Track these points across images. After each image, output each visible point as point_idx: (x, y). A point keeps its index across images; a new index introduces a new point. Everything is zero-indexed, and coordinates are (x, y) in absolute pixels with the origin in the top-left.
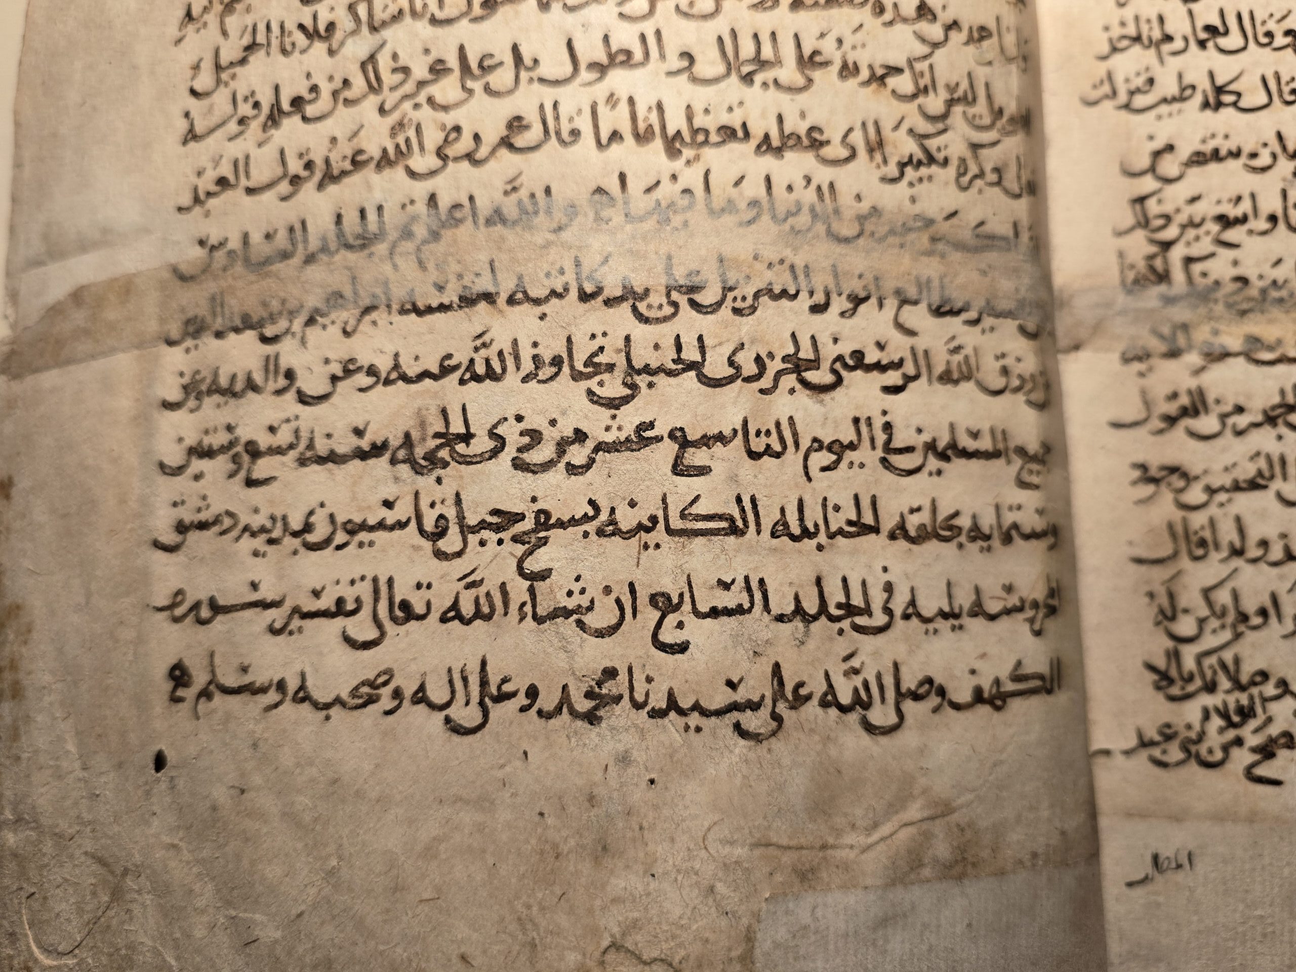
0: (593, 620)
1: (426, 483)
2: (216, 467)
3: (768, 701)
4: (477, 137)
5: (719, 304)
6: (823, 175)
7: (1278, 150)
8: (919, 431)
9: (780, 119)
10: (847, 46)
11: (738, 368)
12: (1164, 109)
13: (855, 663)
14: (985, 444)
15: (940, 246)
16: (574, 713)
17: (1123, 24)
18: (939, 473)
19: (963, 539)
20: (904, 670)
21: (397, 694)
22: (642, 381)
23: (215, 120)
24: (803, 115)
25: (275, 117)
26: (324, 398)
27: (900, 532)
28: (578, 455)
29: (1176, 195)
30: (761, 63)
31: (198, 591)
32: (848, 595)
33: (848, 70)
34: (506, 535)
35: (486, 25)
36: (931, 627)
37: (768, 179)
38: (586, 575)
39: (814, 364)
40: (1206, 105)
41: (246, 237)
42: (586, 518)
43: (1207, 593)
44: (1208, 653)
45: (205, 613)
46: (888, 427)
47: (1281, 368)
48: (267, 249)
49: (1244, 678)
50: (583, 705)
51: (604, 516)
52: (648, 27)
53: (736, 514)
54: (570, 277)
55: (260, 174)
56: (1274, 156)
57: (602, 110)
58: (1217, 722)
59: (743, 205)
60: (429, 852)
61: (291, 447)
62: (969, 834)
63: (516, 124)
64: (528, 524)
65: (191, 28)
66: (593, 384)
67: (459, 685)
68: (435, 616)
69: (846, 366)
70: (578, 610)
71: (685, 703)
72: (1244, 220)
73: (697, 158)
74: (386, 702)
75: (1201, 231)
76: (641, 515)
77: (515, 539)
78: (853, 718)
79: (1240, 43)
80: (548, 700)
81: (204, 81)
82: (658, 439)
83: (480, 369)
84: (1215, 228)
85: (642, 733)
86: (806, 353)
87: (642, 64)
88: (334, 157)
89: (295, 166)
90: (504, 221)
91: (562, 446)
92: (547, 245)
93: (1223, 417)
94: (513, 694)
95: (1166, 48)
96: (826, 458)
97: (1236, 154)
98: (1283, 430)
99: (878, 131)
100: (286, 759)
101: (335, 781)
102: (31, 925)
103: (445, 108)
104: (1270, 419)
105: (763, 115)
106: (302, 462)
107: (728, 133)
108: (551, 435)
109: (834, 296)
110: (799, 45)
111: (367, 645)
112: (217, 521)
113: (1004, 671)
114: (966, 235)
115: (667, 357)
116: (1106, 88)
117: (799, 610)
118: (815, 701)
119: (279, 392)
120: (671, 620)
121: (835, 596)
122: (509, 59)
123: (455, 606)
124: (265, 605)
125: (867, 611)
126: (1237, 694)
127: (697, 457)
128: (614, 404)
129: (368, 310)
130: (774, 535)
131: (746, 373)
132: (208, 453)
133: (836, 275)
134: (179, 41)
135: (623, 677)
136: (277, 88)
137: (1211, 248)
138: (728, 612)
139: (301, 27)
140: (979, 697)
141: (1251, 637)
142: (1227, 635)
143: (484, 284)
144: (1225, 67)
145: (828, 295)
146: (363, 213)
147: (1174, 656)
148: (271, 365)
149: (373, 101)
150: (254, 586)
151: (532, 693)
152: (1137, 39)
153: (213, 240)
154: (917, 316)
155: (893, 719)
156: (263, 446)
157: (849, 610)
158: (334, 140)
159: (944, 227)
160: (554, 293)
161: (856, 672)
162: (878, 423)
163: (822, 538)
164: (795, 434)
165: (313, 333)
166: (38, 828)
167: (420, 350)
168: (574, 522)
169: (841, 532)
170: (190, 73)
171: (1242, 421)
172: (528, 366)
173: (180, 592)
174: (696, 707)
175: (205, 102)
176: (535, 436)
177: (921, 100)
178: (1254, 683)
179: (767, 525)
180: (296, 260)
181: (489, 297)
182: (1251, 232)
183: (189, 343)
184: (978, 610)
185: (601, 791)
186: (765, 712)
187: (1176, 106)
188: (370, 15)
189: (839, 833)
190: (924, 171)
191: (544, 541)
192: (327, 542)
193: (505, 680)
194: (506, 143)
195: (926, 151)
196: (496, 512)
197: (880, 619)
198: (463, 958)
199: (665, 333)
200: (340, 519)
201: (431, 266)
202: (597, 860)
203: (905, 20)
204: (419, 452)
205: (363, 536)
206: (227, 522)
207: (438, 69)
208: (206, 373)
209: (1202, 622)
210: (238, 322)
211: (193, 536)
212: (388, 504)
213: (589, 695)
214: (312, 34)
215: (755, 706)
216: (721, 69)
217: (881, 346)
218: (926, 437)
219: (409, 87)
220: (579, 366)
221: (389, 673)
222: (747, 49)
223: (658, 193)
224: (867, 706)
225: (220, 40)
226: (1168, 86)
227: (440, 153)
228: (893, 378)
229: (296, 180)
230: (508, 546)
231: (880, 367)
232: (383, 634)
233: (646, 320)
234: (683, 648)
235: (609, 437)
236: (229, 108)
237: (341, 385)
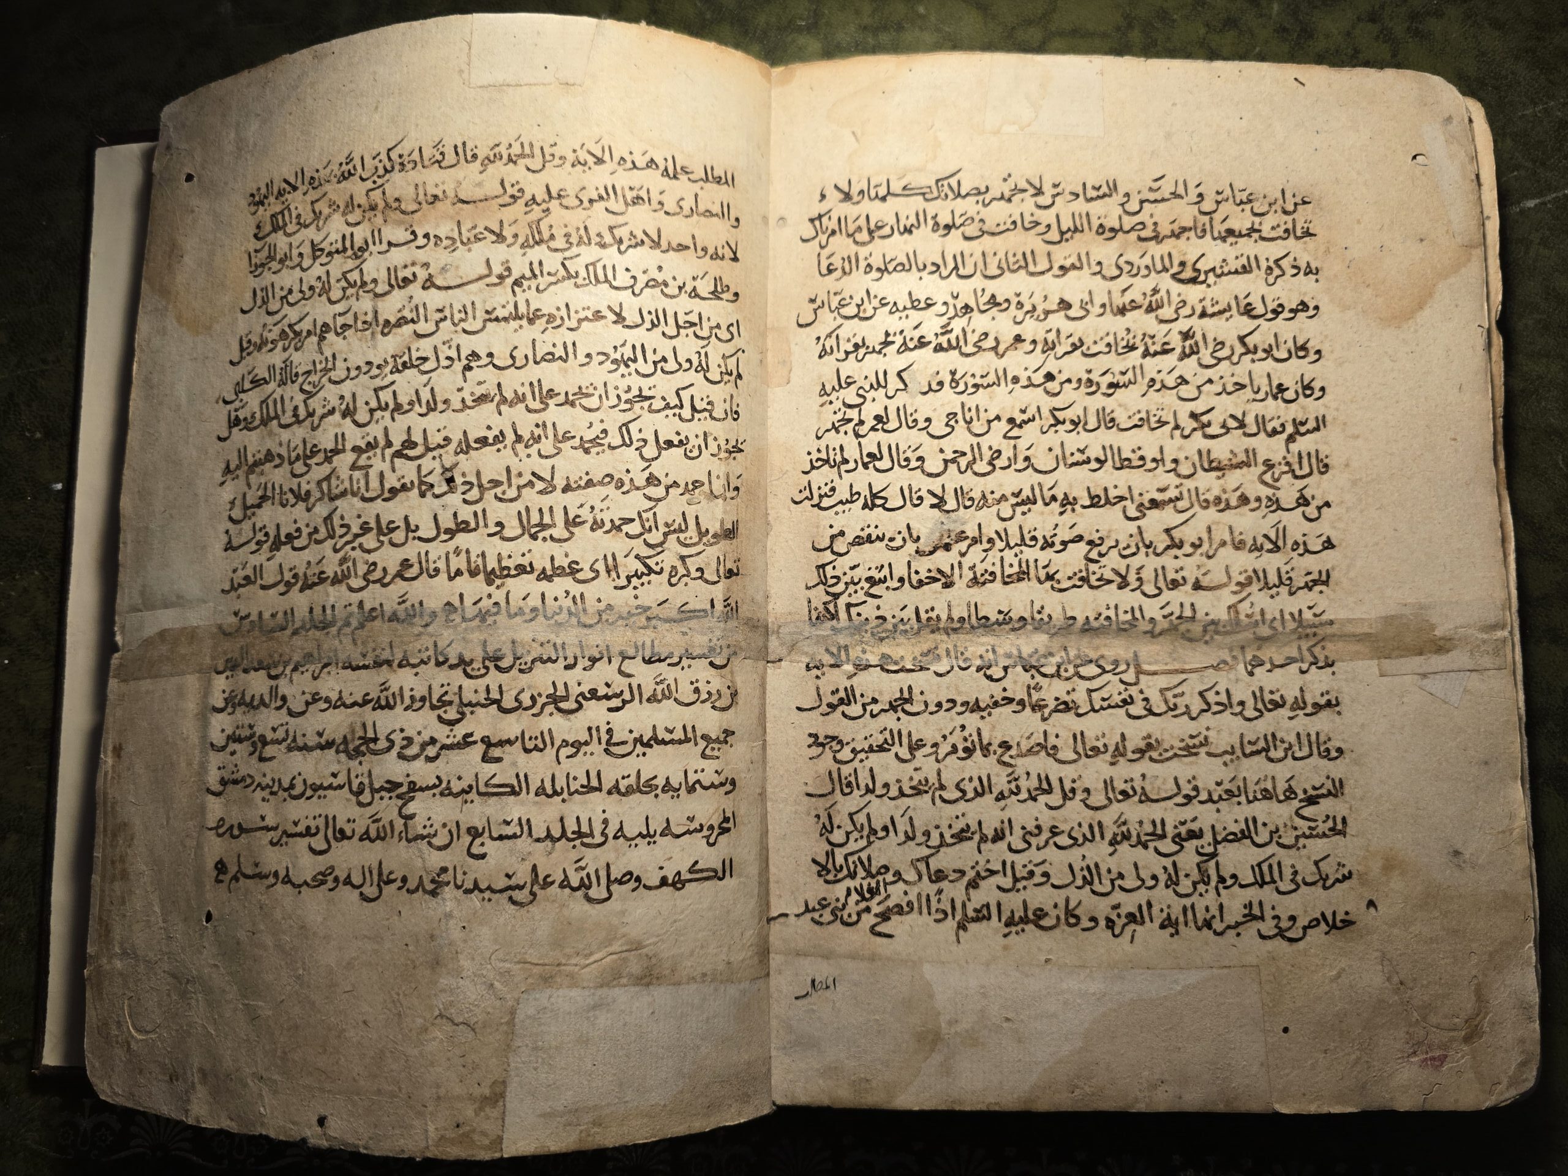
0: (436, 841)
1: (354, 764)
2: (242, 749)
3: (529, 885)
4: (384, 570)
5: (511, 667)
6: (576, 589)
7: (907, 536)
8: (631, 732)
9: (552, 559)
10: (597, 510)
11: (520, 703)
12: (840, 508)
13: (582, 864)
14: (679, 734)
15: (654, 622)
16: (425, 891)
17: (819, 451)
18: (644, 754)
19: (659, 791)
20: (612, 868)
21: (336, 879)
22: (467, 710)
23: (243, 540)
24: (567, 555)
25: (277, 545)
26: (303, 713)
27: (615, 789)
28: (431, 751)
29: (844, 563)
30: (543, 526)
31: (234, 818)
32: (579, 827)
33: (596, 525)
34: (393, 794)
35: (390, 504)
36: (633, 843)
37: (543, 595)
38: (434, 817)
39: (566, 698)
40: (865, 506)
41: (260, 613)
42: (435, 786)
43: (851, 815)
44: (852, 854)
45: (236, 832)
46: (609, 731)
47: (901, 674)
48: (272, 624)
49: (874, 871)
50: (430, 887)
51: (444, 785)
52: (478, 508)
53: (515, 783)
54: (431, 652)
55: (270, 578)
56: (904, 539)
57: (451, 556)
58: (855, 897)
59: (527, 611)
60: (349, 965)
61: (284, 740)
62: (654, 961)
63: (406, 564)
64: (404, 789)
65: (229, 476)
66: (441, 712)
67: (367, 875)
68: (357, 837)
69: (585, 698)
70: (429, 836)
71: (483, 886)
72: (885, 581)
73: (503, 584)
74: (330, 884)
75: (858, 587)
76: (464, 784)
77: (398, 797)
78: (580, 893)
79: (890, 465)
80: (412, 884)
81: (237, 513)
82: (475, 742)
83: (383, 703)
84: (867, 586)
85: (458, 901)
86: (561, 692)
87: (475, 530)
88: (309, 573)
89: (288, 576)
90: (398, 620)
91: (424, 746)
92: (419, 635)
93: (864, 705)
94: (395, 881)
95: (844, 467)
96: (571, 750)
97: (880, 539)
98: (901, 714)
99: (614, 559)
100: (278, 915)
101: (302, 927)
102: (130, 1016)
103: (369, 552)
104: (893, 708)
105: (542, 558)
106: (290, 749)
107: (521, 570)
108: (418, 740)
109: (580, 659)
110: (566, 513)
111: (321, 853)
112: (243, 779)
113: (684, 868)
114: (674, 614)
115: (482, 697)
116: (807, 493)
117: (549, 836)
118: (556, 885)
119: (278, 708)
120: (478, 841)
121: (571, 826)
122: (402, 525)
123: (367, 832)
124: (268, 829)
125: (591, 835)
126: (869, 880)
127: (496, 752)
128: (451, 723)
129: (326, 666)
130: (537, 794)
131: (525, 705)
132: (239, 740)
133: (582, 647)
134: (223, 483)
135: (451, 872)
136: (278, 526)
137: (865, 598)
138: (508, 837)
139: (291, 490)
140: (664, 882)
141: (878, 844)
142: (863, 843)
143: (386, 655)
144: (879, 482)
145: (576, 658)
146: (324, 607)
147: (830, 855)
148: (274, 691)
149: (329, 543)
150: (263, 818)
151: (404, 880)
152: (827, 461)
153: (242, 614)
154: (635, 667)
155: (605, 895)
156: (269, 739)
157: (579, 834)
158: (309, 563)
159: (656, 611)
160: (423, 662)
161: (583, 869)
162: (603, 730)
163: (565, 795)
164: (552, 738)
165: (296, 676)
166: (136, 957)
167: (354, 690)
168: (428, 788)
169: (576, 791)
170: (228, 506)
171: (876, 708)
172: (407, 701)
173: (222, 819)
174: (489, 888)
175: (238, 526)
176: (409, 740)
177: (646, 536)
178: (879, 873)
179: (533, 789)
180: (288, 632)
181: (389, 663)
182: (888, 588)
183: (228, 673)
184: (666, 832)
185: (437, 932)
186: (526, 891)
187: (848, 506)
188: (329, 490)
189: (569, 957)
190: (645, 579)
191: (413, 798)
192: (302, 794)
193: (391, 873)
194: (400, 575)
195: (646, 566)
196: (388, 782)
197: (599, 839)
198: (365, 1022)
199: (481, 683)
200: (309, 782)
201: (359, 642)
202: (433, 968)
203: (638, 489)
204: (351, 747)
205: (321, 792)
206: (249, 781)
207: (365, 529)
208: (239, 692)
209: (848, 834)
210: (256, 665)
211: (230, 787)
212: (334, 775)
213: (433, 881)
214: (298, 497)
215: (520, 888)
216: (519, 531)
217: (608, 685)
218: (636, 735)
219: (348, 538)
220: (435, 702)
221: (332, 868)
222: (535, 518)
223: (480, 605)
224: (589, 887)
225: (246, 489)
226: (843, 494)
227: (365, 578)
228: (616, 703)
229: (289, 585)
230: (394, 800)
231: (607, 697)
232: (330, 846)
233: (470, 677)
234: (483, 856)
235: (449, 742)
236: (251, 535)
237: (311, 707)
